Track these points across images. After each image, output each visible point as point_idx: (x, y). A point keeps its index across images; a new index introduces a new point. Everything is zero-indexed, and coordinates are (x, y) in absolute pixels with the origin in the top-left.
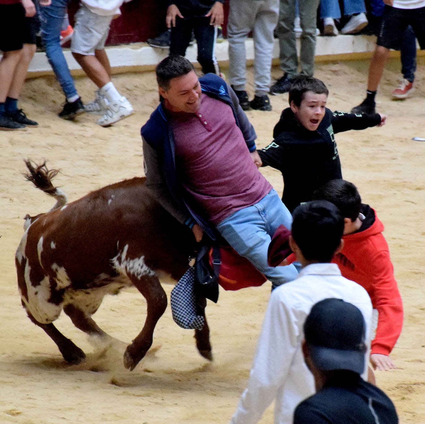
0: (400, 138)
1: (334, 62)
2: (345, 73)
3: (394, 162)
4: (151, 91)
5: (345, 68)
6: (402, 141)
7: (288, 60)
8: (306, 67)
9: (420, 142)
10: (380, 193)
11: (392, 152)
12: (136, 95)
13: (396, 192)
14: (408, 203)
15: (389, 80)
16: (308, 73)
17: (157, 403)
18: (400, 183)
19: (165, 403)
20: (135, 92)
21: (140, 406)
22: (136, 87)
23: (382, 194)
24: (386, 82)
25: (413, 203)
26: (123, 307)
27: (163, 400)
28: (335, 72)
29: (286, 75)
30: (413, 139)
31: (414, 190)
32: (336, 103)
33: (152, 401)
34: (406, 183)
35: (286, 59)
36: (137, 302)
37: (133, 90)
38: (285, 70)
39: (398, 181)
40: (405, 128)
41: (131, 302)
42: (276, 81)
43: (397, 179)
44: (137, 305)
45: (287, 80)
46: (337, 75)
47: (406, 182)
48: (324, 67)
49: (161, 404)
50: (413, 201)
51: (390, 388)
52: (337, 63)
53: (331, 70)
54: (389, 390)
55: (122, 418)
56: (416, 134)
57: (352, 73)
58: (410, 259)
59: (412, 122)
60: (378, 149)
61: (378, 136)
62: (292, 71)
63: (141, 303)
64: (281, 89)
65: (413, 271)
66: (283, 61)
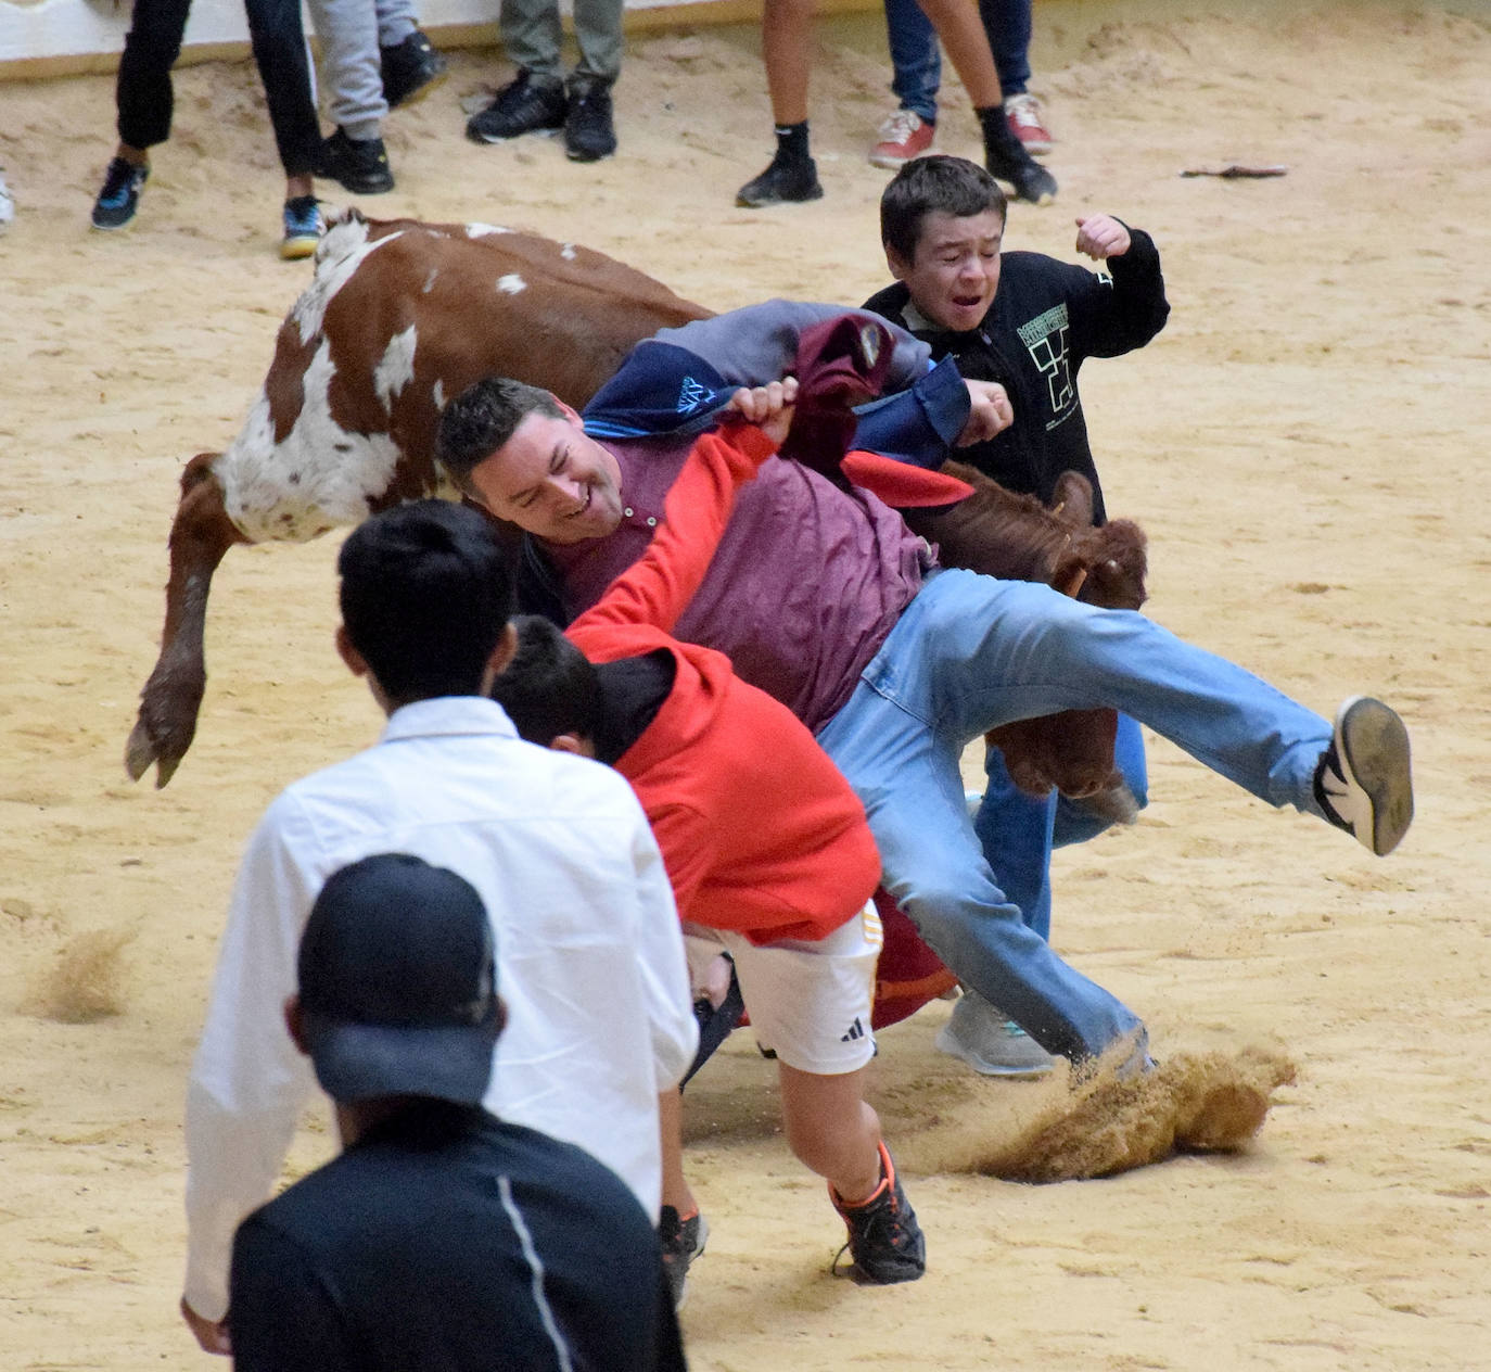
1: (684, 31)
2: (720, 66)
4: (81, 139)
5: (716, 48)
7: (532, 27)
8: (593, 45)
12: (32, 156)
15: (860, 86)
16: (603, 66)
17: (129, 1164)
19: (155, 1162)
20: (31, 146)
21: (74, 1174)
22: (32, 128)
24: (853, 90)
26: (10, 852)
27: (149, 1152)
28: (685, 63)
29: (524, 75)
32: (692, 162)
33: (113, 1158)
35: (522, 27)
36: (55, 835)
37: (24, 137)
38: (523, 60)
41: (36, 836)
42: (491, 99)
44: (55, 843)
45: (527, 92)
46: (693, 72)
48: (649, 48)
49: (144, 1167)
51: (891, 1090)
52: (692, 34)
53: (671, 58)
55: (14, 1215)
57: (741, 65)
61: (834, 267)
62: (543, 62)
63: (69, 838)
64: (512, 122)
66: (516, 32)
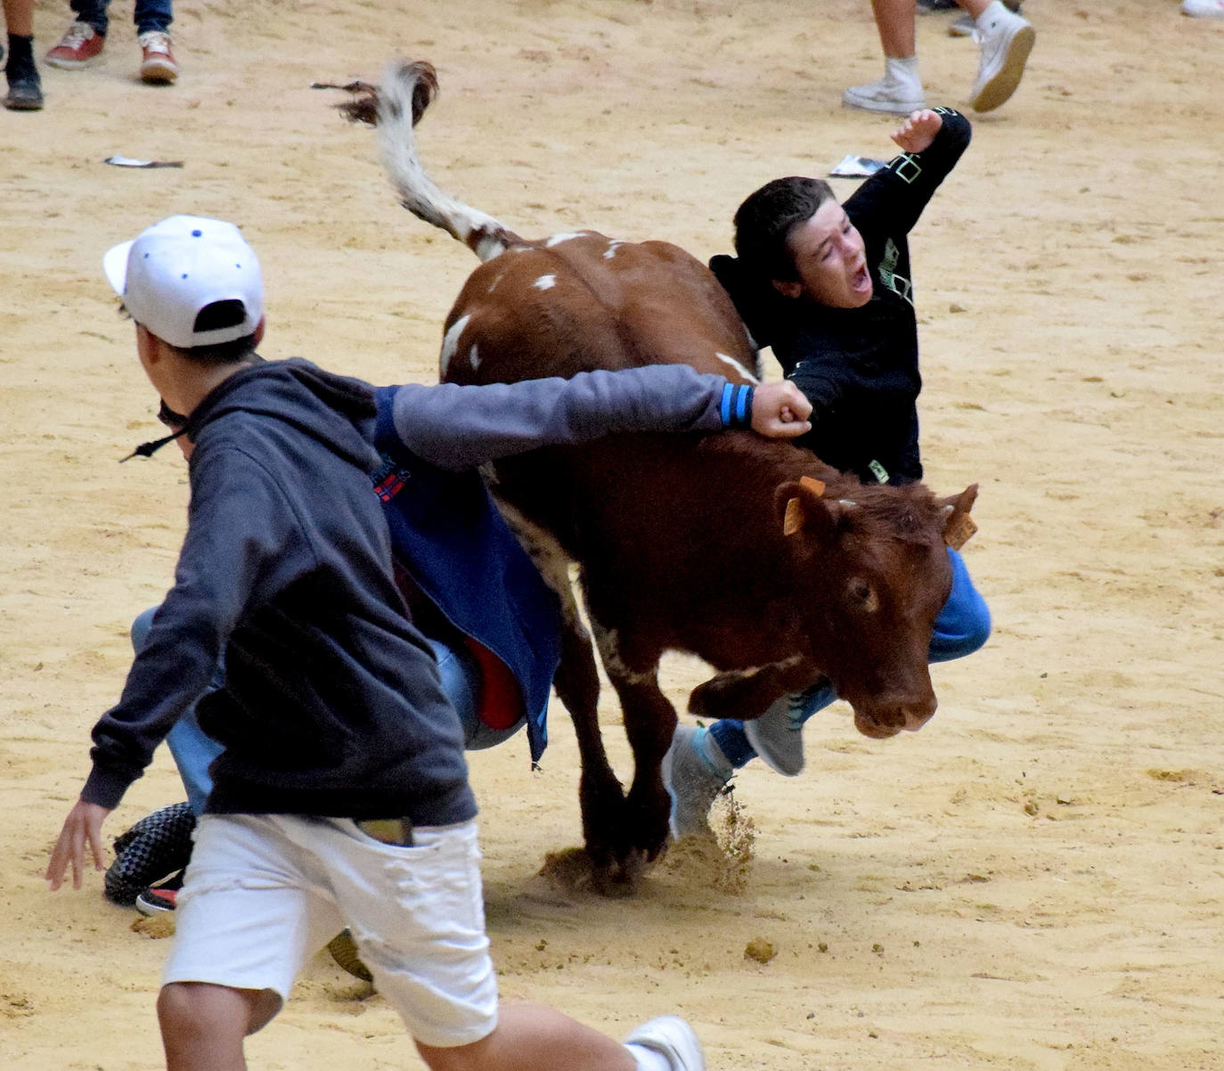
0: (69, 158)
3: (51, 223)
6: (76, 165)
9: (124, 169)
10: (11, 309)
11: (46, 196)
13: (57, 307)
14: (91, 339)
18: (70, 282)
23: (19, 311)
25: (103, 337)
30: (107, 161)
31: (109, 303)
34: (85, 284)
39: (62, 277)
40: (87, 131)
43: (60, 271)
47: (86, 281)
50: (104, 333)
54: (25, 858)
56: (117, 147)
58: (91, 496)
59: (105, 115)
60: (10, 186)
61: (11, 149)
65: (100, 527)
